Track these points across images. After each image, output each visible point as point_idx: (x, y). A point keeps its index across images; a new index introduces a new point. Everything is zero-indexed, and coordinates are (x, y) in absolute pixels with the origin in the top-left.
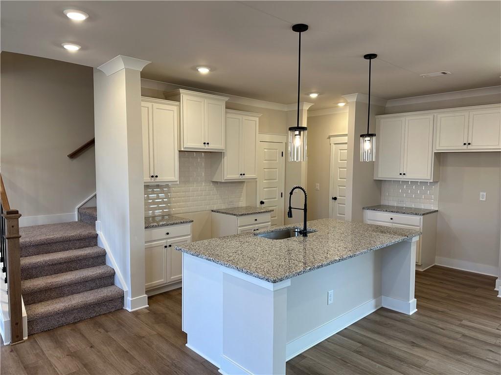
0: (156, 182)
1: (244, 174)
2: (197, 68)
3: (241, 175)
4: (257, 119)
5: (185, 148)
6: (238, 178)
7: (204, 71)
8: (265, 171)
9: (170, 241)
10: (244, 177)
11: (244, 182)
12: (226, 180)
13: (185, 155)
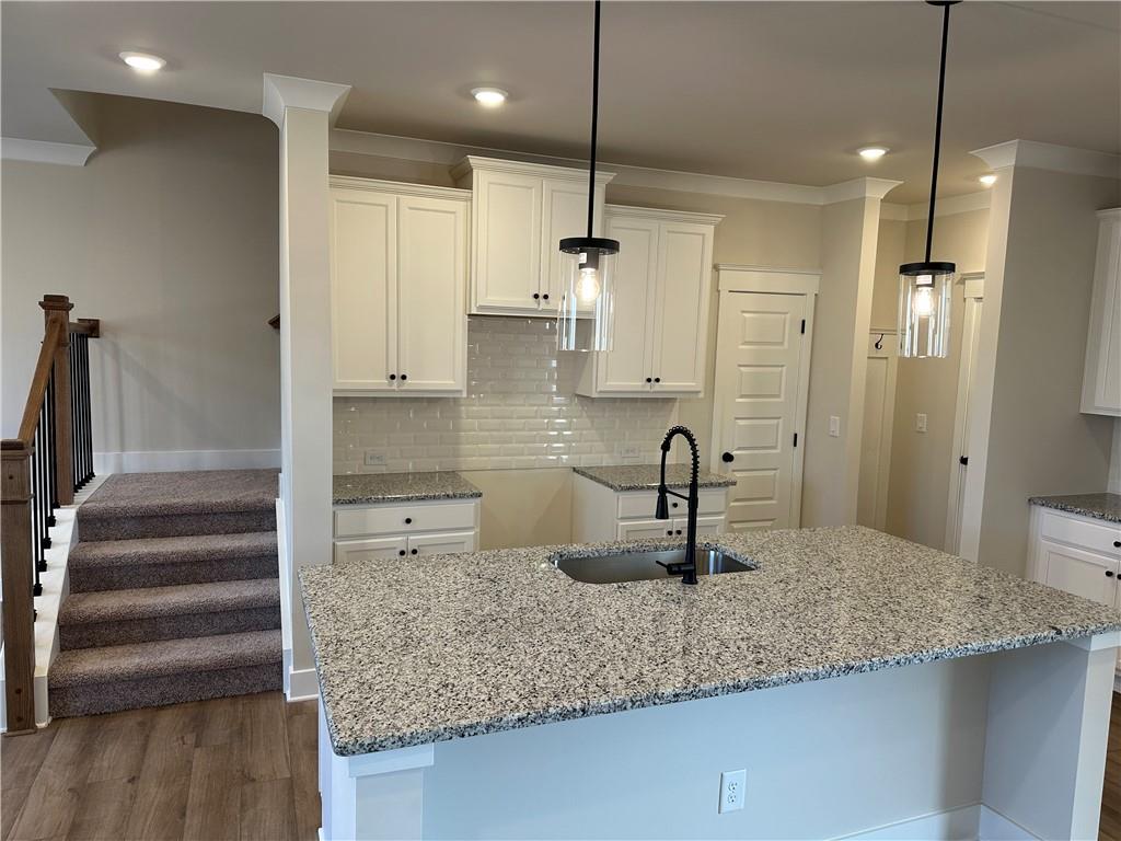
0: (402, 391)
1: (657, 380)
2: (473, 91)
3: (649, 380)
4: (709, 230)
5: (481, 307)
6: (640, 389)
7: (490, 99)
8: (742, 373)
9: (415, 540)
10: (657, 387)
11: (675, 399)
12: (601, 392)
13: (483, 324)
